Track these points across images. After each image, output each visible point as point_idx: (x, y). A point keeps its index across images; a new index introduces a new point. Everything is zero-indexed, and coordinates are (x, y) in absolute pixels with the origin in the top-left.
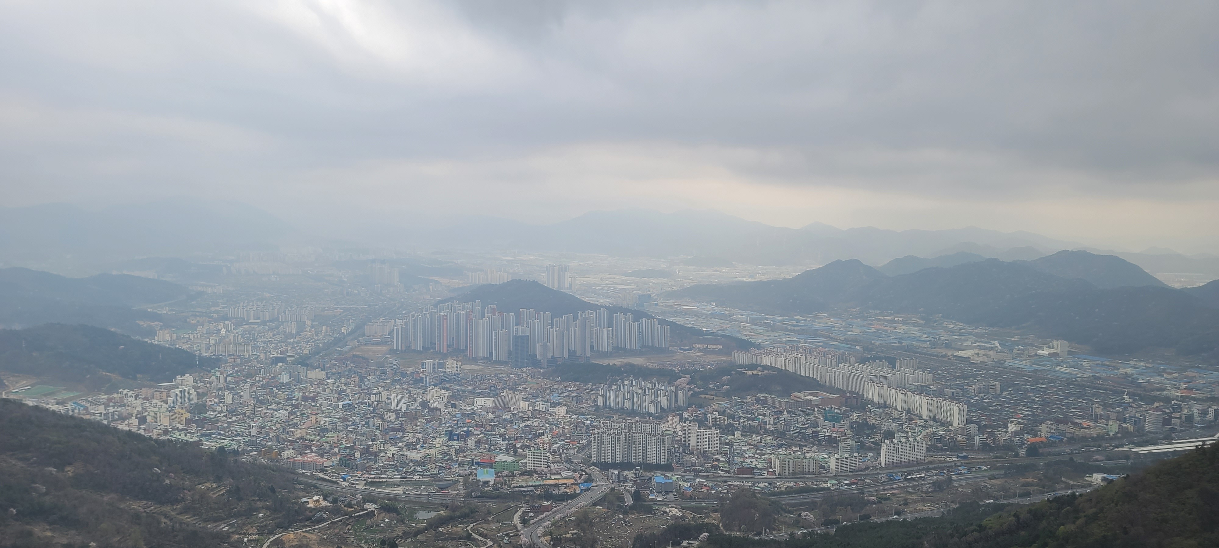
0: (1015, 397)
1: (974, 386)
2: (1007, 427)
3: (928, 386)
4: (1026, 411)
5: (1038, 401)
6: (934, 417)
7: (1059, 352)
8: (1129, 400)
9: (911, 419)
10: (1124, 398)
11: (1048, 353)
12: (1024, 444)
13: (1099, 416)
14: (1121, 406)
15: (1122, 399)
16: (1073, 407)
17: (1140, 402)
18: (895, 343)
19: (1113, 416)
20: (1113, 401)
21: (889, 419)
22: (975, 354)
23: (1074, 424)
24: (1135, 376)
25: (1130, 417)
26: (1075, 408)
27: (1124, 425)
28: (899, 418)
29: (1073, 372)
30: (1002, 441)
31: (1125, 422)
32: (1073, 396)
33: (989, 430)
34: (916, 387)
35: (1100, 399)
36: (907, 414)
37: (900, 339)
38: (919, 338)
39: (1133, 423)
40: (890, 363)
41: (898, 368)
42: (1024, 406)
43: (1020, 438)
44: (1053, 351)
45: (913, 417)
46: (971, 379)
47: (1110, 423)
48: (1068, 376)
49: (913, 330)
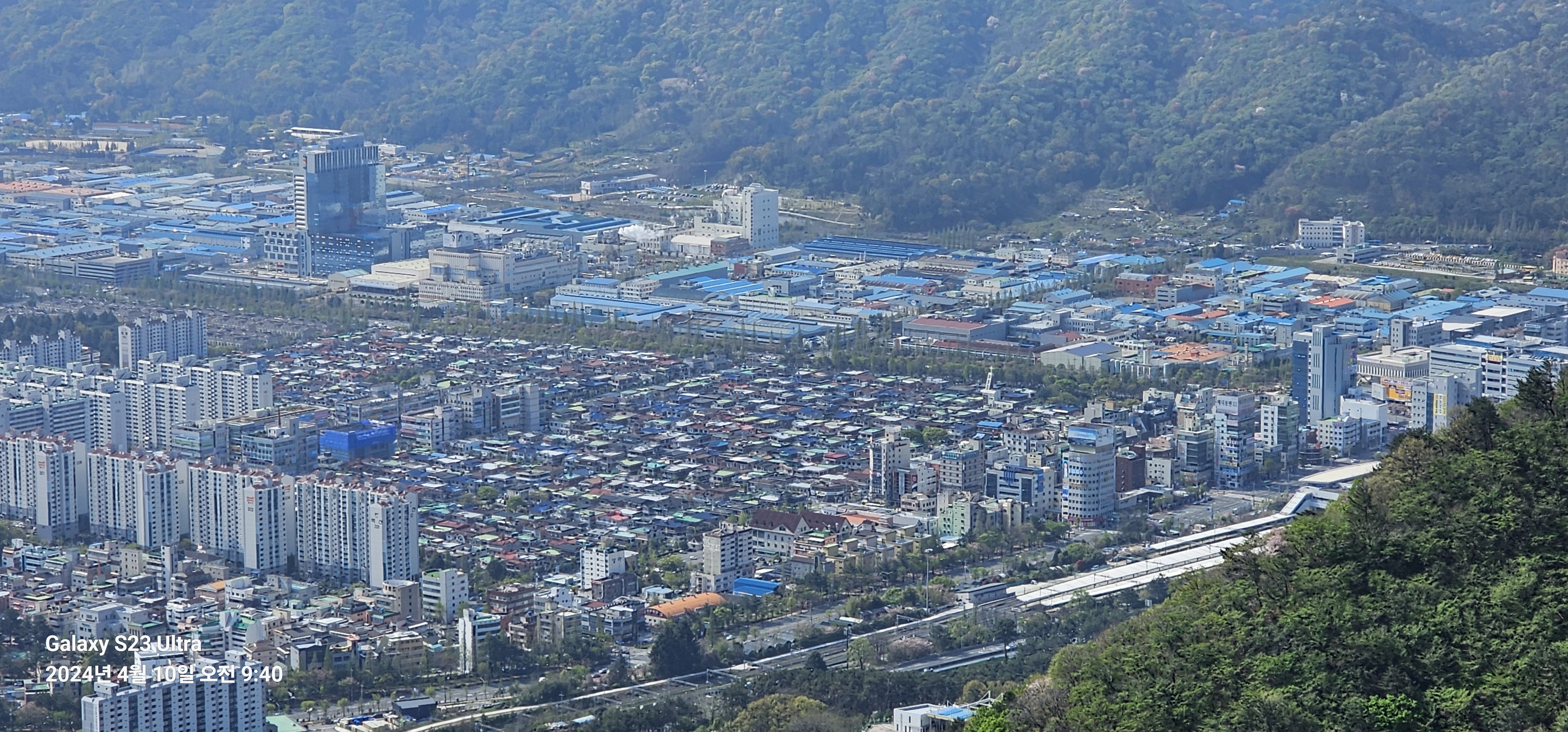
0: (599, 437)
1: (438, 410)
2: (574, 567)
3: (256, 428)
4: (643, 490)
5: (684, 444)
6: (291, 559)
7: (749, 236)
8: (1000, 404)
9: (197, 579)
10: (986, 397)
11: (707, 242)
12: (643, 628)
13: (901, 479)
14: (976, 429)
15: (979, 404)
16: (810, 453)
17: (1038, 409)
18: (109, 253)
19: (953, 474)
20: (946, 417)
21: (103, 590)
22: (436, 270)
23: (817, 521)
24: (1020, 306)
25: (1008, 470)
26: (818, 459)
27: (991, 506)
28: (145, 580)
29: (802, 314)
30: (560, 625)
31: (992, 493)
32: (808, 409)
33: (508, 589)
34: (208, 438)
35: (901, 412)
36: (181, 558)
37: (128, 231)
38: (204, 225)
39: (1019, 491)
40: (93, 342)
41: (125, 364)
42: (634, 470)
43: (628, 604)
44: (726, 233)
45: (207, 568)
46: (426, 380)
47: (942, 501)
48: (786, 331)
49: (175, 193)
